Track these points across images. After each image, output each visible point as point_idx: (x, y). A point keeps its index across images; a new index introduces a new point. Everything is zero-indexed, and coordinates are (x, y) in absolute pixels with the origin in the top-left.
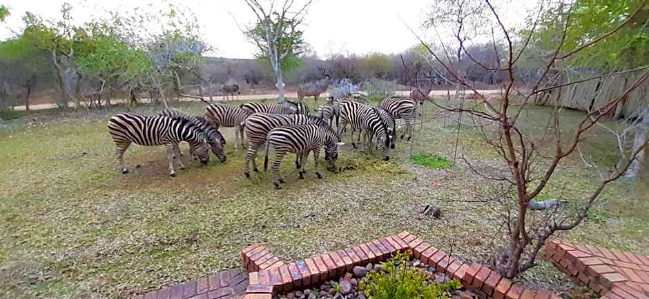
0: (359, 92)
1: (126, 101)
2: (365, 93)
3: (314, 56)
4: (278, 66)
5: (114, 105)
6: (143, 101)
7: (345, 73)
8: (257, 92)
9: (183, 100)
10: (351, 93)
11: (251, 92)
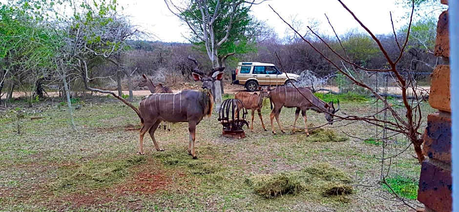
0: (327, 88)
1: (29, 94)
2: (336, 90)
3: (273, 39)
4: (215, 54)
5: (16, 99)
6: (50, 94)
7: (311, 61)
8: (193, 85)
9: (97, 94)
10: (315, 90)
11: (185, 85)
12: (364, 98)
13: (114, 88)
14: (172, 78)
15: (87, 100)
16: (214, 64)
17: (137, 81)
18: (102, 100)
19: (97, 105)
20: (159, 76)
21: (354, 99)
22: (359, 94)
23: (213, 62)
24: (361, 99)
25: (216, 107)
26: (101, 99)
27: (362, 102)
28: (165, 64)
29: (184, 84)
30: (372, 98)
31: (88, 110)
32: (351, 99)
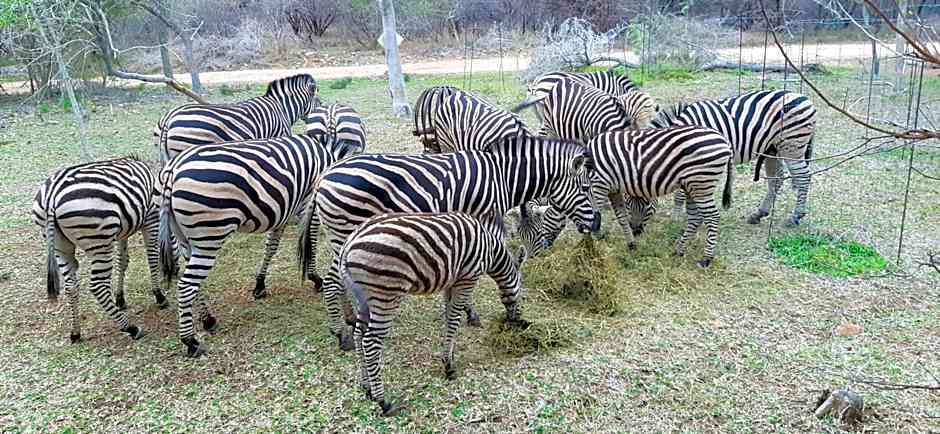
0: (614, 56)
8: (323, 57)
9: (117, 84)
10: (591, 59)
11: (307, 57)
12: (690, 74)
13: (149, 68)
14: (276, 42)
15: (96, 98)
16: (385, 10)
17: (200, 50)
18: (131, 96)
19: (124, 107)
20: (246, 39)
21: (672, 76)
22: (680, 67)
23: (381, 5)
24: (684, 77)
25: (394, 104)
26: (128, 94)
27: (688, 82)
28: (255, 9)
29: (303, 53)
30: (706, 73)
31: (106, 121)
32: (664, 75)
